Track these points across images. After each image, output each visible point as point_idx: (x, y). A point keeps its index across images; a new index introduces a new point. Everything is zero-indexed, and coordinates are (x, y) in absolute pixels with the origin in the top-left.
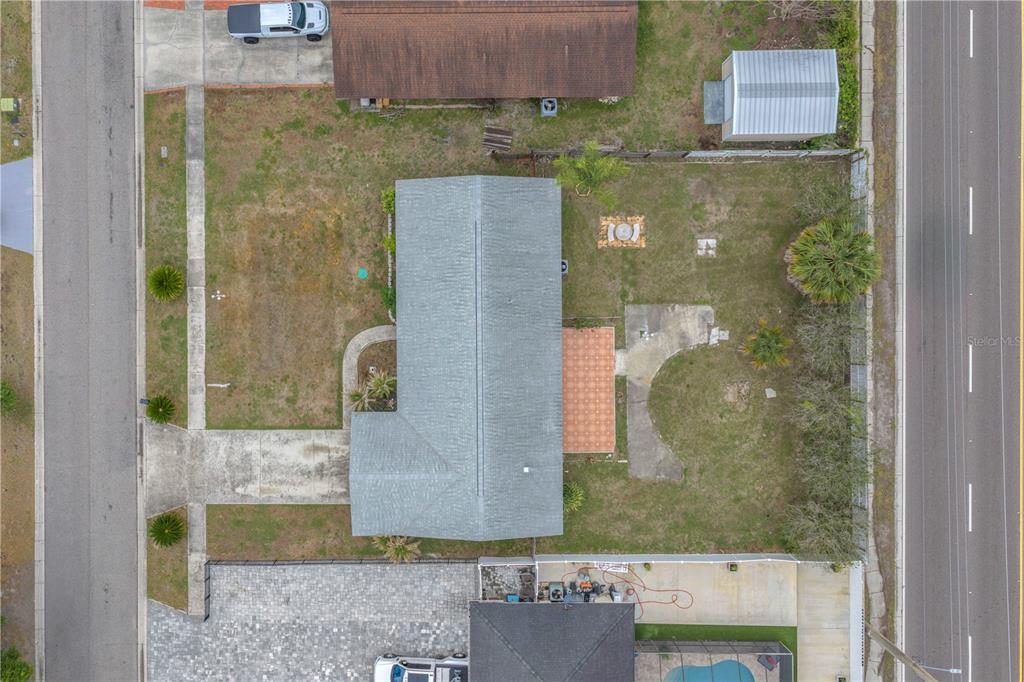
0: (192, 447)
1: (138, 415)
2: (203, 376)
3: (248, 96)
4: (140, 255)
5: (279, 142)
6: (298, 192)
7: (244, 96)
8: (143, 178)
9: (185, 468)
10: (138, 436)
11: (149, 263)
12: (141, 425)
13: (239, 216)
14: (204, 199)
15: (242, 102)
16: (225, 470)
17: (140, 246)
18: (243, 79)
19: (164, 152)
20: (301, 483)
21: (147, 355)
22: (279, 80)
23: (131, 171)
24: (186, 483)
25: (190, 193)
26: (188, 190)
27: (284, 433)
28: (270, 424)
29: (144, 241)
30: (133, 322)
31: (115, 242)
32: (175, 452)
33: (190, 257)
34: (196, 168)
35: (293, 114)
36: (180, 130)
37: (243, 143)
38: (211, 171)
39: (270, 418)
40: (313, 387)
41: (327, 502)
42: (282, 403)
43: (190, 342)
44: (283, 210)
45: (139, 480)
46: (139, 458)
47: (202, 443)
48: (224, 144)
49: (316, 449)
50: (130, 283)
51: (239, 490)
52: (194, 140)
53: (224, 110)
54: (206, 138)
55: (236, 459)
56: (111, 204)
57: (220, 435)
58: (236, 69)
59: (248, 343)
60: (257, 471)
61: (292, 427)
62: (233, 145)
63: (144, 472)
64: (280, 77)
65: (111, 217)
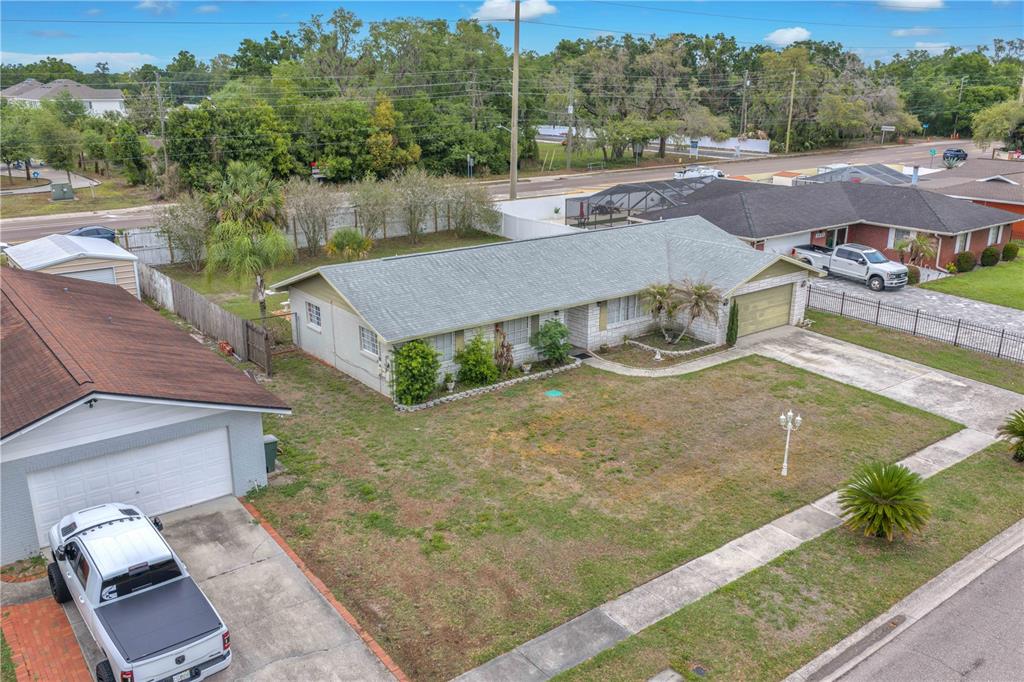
3: (376, 608)
5: (439, 528)
6: (506, 474)
7: (381, 614)
13: (638, 514)
14: (676, 571)
15: (399, 613)
16: (967, 399)
17: (901, 619)
18: (339, 636)
22: (293, 580)
26: (687, 601)
27: (839, 379)
31: (972, 658)
33: (798, 541)
35: (359, 535)
37: (493, 567)
48: (525, 593)
49: (808, 360)
51: (959, 384)
53: (446, 629)
54: (547, 629)
55: (940, 397)
57: (946, 416)
58: (318, 660)
60: (916, 381)
62: (511, 580)
64: (287, 582)
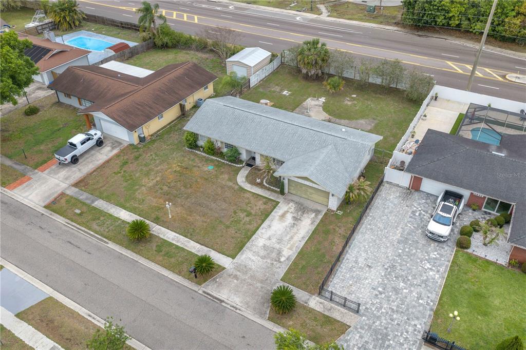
0: (239, 271)
1: (197, 291)
2: (203, 247)
3: (94, 173)
4: (112, 245)
5: (125, 171)
6: (153, 173)
7: (92, 175)
8: (78, 226)
9: (249, 281)
10: (209, 297)
11: (120, 243)
12: (204, 292)
13: (139, 197)
14: (116, 207)
15: (94, 176)
16: (265, 261)
17: (107, 243)
18: (85, 172)
19: (78, 211)
20: (298, 230)
21: (166, 268)
22: (101, 162)
23: (69, 229)
24: (259, 285)
25: (108, 210)
26: (105, 210)
27: (264, 225)
28: (254, 229)
29: (107, 240)
30: (142, 266)
31: (92, 252)
32: (235, 281)
34: (100, 204)
35: (119, 163)
36: (77, 201)
37: (111, 182)
38: (108, 199)
39: (252, 227)
40: (249, 203)
41: (316, 224)
42: (247, 219)
43: (178, 244)
44: (155, 181)
45: (238, 311)
46: (223, 304)
47: (240, 265)
48: (103, 189)
49: (283, 216)
50: (120, 256)
51: (282, 259)
52: (87, 199)
53: (89, 183)
54: (92, 194)
55: (262, 253)
56: (72, 244)
57: (242, 254)
58: (78, 173)
59: (203, 218)
60: (277, 246)
61: (263, 221)
62: (107, 186)
63: (235, 305)
65: (79, 248)
